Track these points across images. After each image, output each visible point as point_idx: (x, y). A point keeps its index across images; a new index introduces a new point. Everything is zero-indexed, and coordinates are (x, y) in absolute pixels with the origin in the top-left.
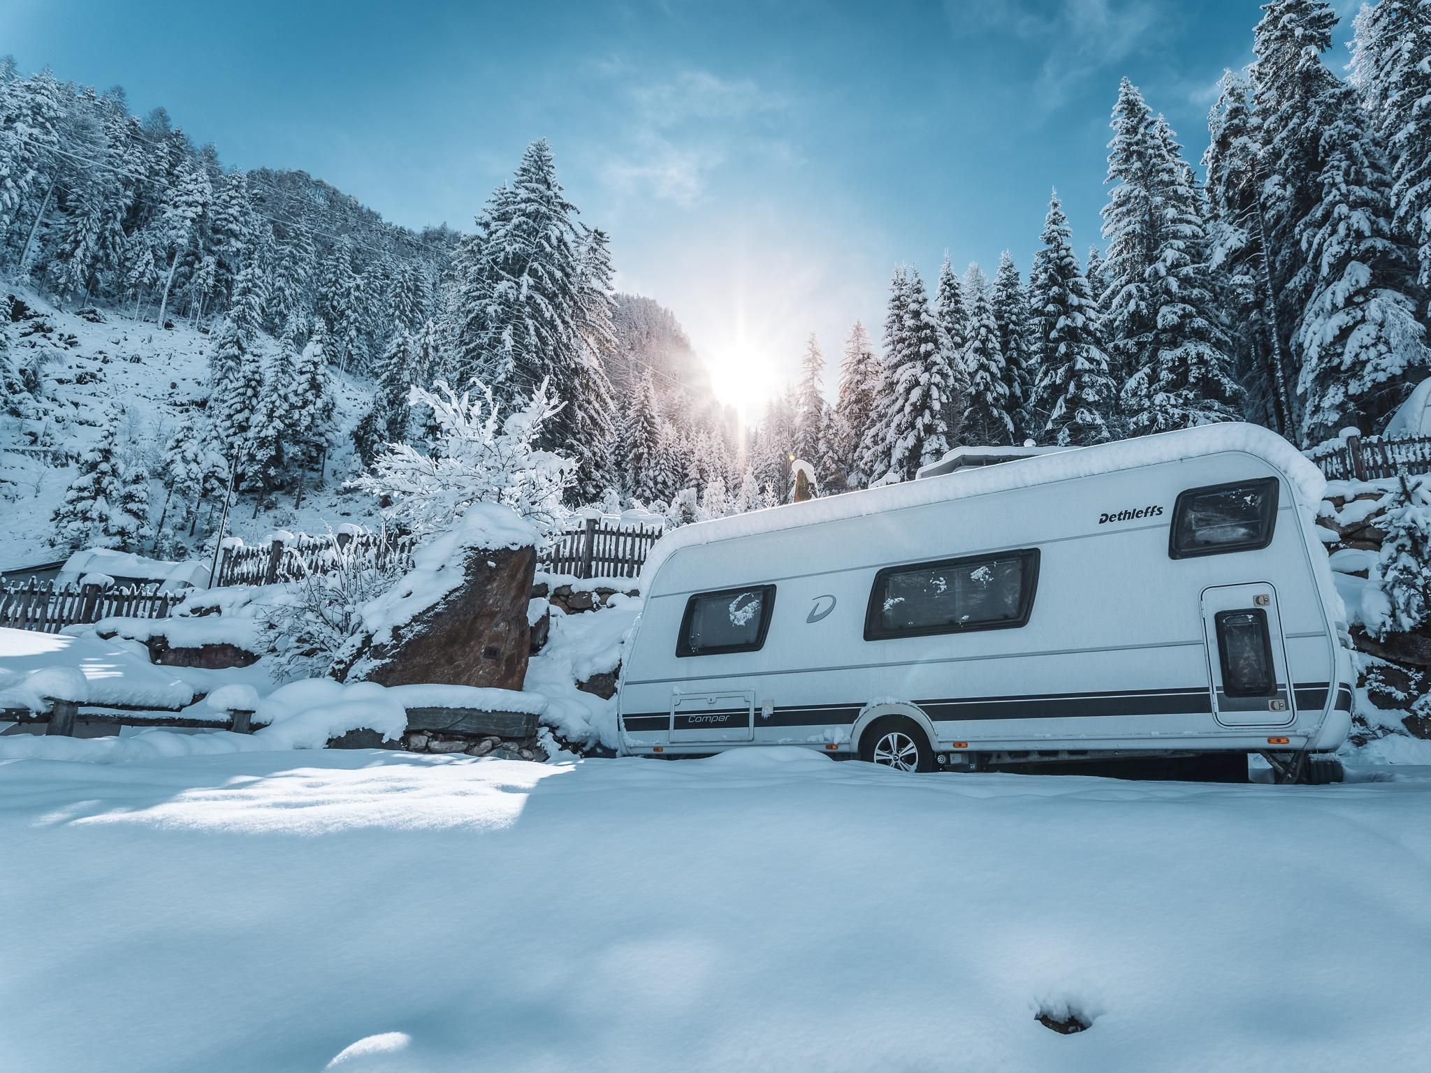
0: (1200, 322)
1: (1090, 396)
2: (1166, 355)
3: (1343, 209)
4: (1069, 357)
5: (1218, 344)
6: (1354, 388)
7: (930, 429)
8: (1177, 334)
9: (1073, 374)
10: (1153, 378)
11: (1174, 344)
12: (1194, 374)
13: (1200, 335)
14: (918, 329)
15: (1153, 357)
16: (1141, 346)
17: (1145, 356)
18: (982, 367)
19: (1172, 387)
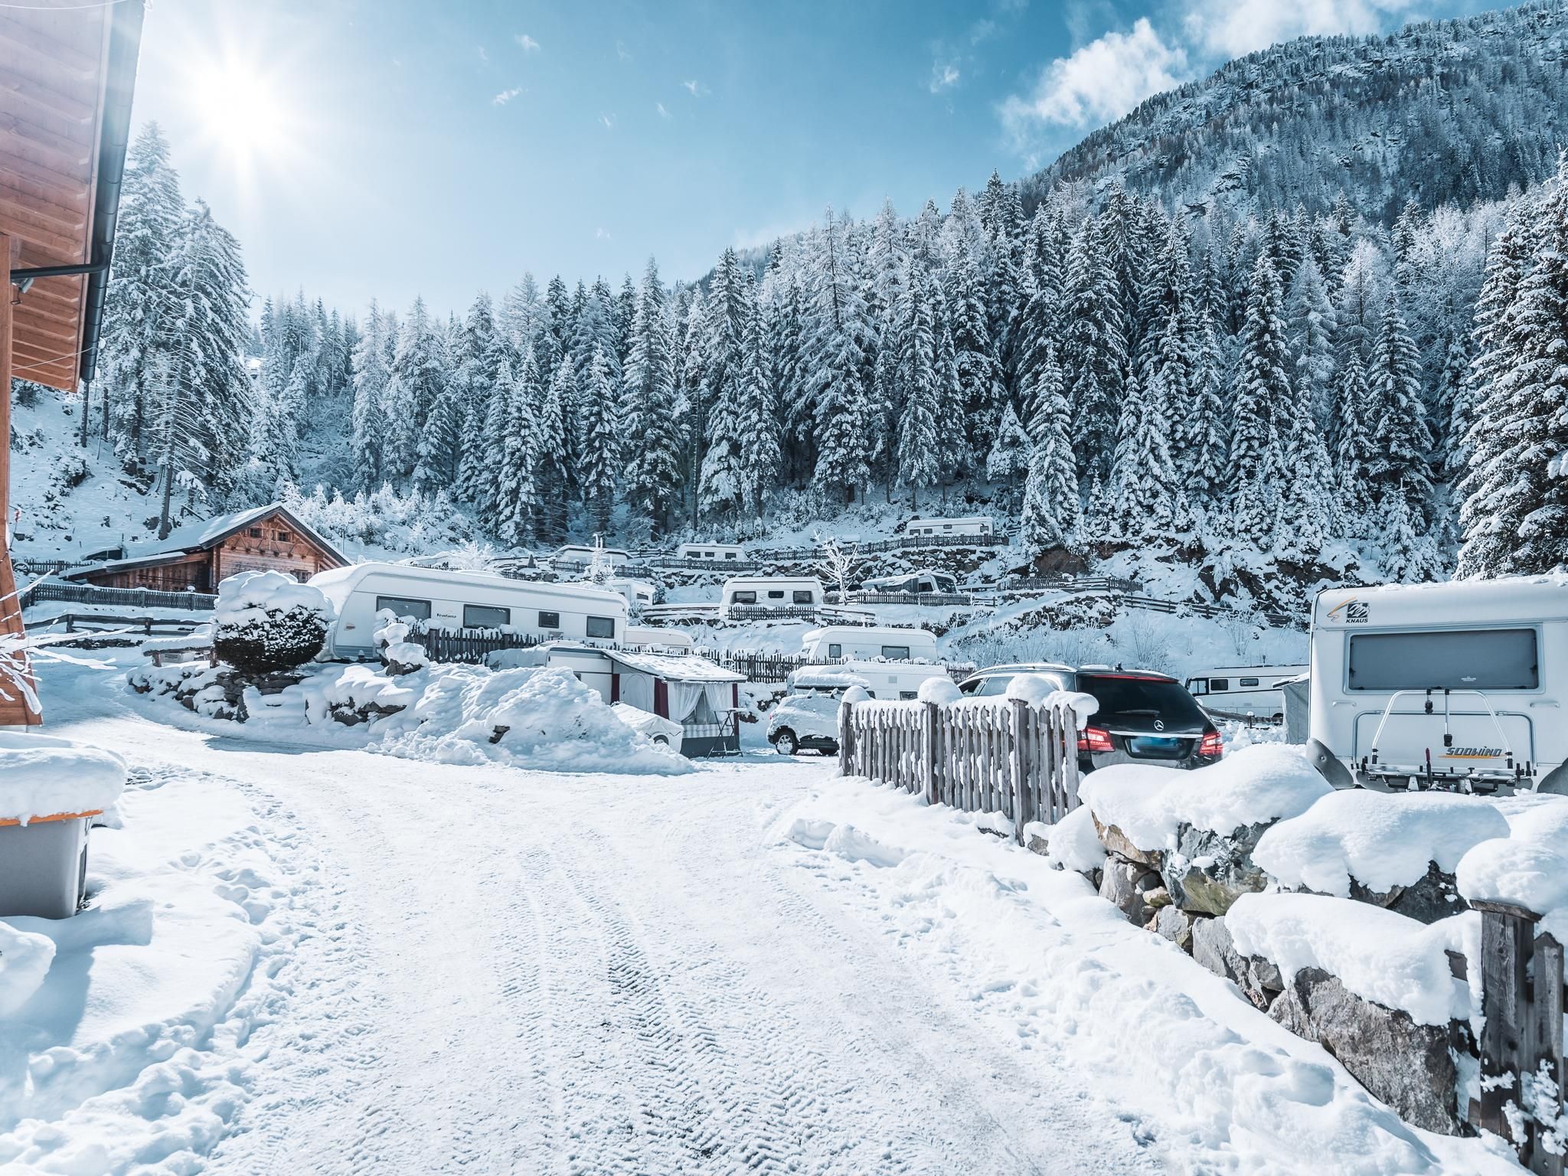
0: (665, 441)
1: (609, 472)
2: (650, 456)
3: (724, 414)
4: (600, 448)
5: (674, 454)
6: (716, 499)
7: (525, 479)
8: (656, 444)
9: (601, 458)
10: (640, 466)
11: (653, 449)
12: (660, 468)
13: (666, 447)
14: (520, 418)
15: (642, 454)
16: (637, 446)
17: (639, 452)
18: (551, 437)
19: (648, 472)
